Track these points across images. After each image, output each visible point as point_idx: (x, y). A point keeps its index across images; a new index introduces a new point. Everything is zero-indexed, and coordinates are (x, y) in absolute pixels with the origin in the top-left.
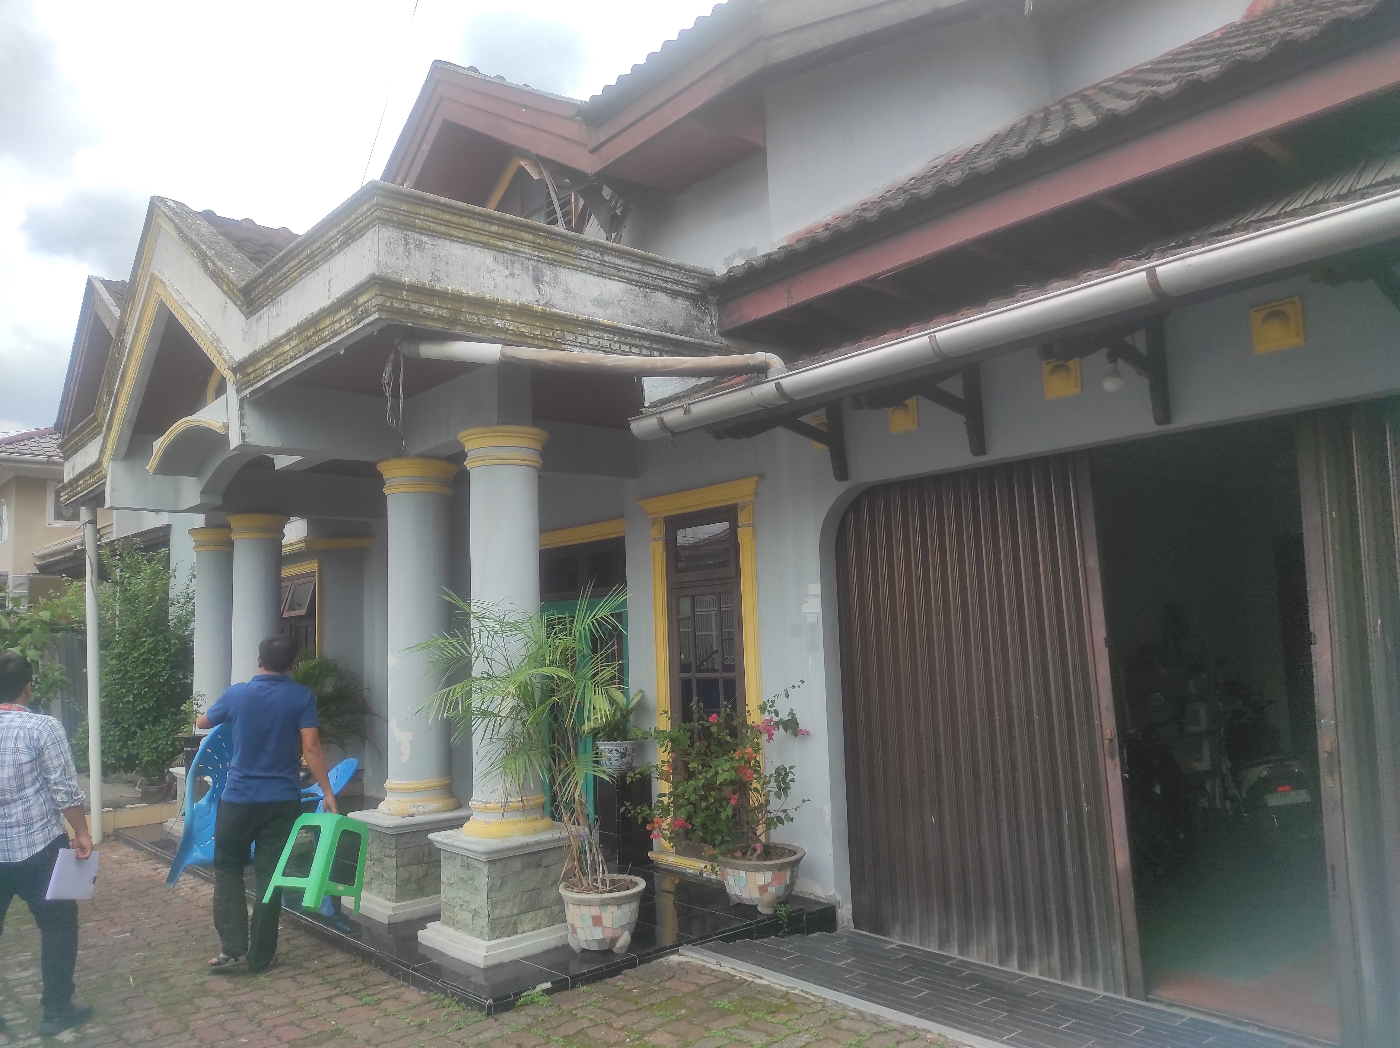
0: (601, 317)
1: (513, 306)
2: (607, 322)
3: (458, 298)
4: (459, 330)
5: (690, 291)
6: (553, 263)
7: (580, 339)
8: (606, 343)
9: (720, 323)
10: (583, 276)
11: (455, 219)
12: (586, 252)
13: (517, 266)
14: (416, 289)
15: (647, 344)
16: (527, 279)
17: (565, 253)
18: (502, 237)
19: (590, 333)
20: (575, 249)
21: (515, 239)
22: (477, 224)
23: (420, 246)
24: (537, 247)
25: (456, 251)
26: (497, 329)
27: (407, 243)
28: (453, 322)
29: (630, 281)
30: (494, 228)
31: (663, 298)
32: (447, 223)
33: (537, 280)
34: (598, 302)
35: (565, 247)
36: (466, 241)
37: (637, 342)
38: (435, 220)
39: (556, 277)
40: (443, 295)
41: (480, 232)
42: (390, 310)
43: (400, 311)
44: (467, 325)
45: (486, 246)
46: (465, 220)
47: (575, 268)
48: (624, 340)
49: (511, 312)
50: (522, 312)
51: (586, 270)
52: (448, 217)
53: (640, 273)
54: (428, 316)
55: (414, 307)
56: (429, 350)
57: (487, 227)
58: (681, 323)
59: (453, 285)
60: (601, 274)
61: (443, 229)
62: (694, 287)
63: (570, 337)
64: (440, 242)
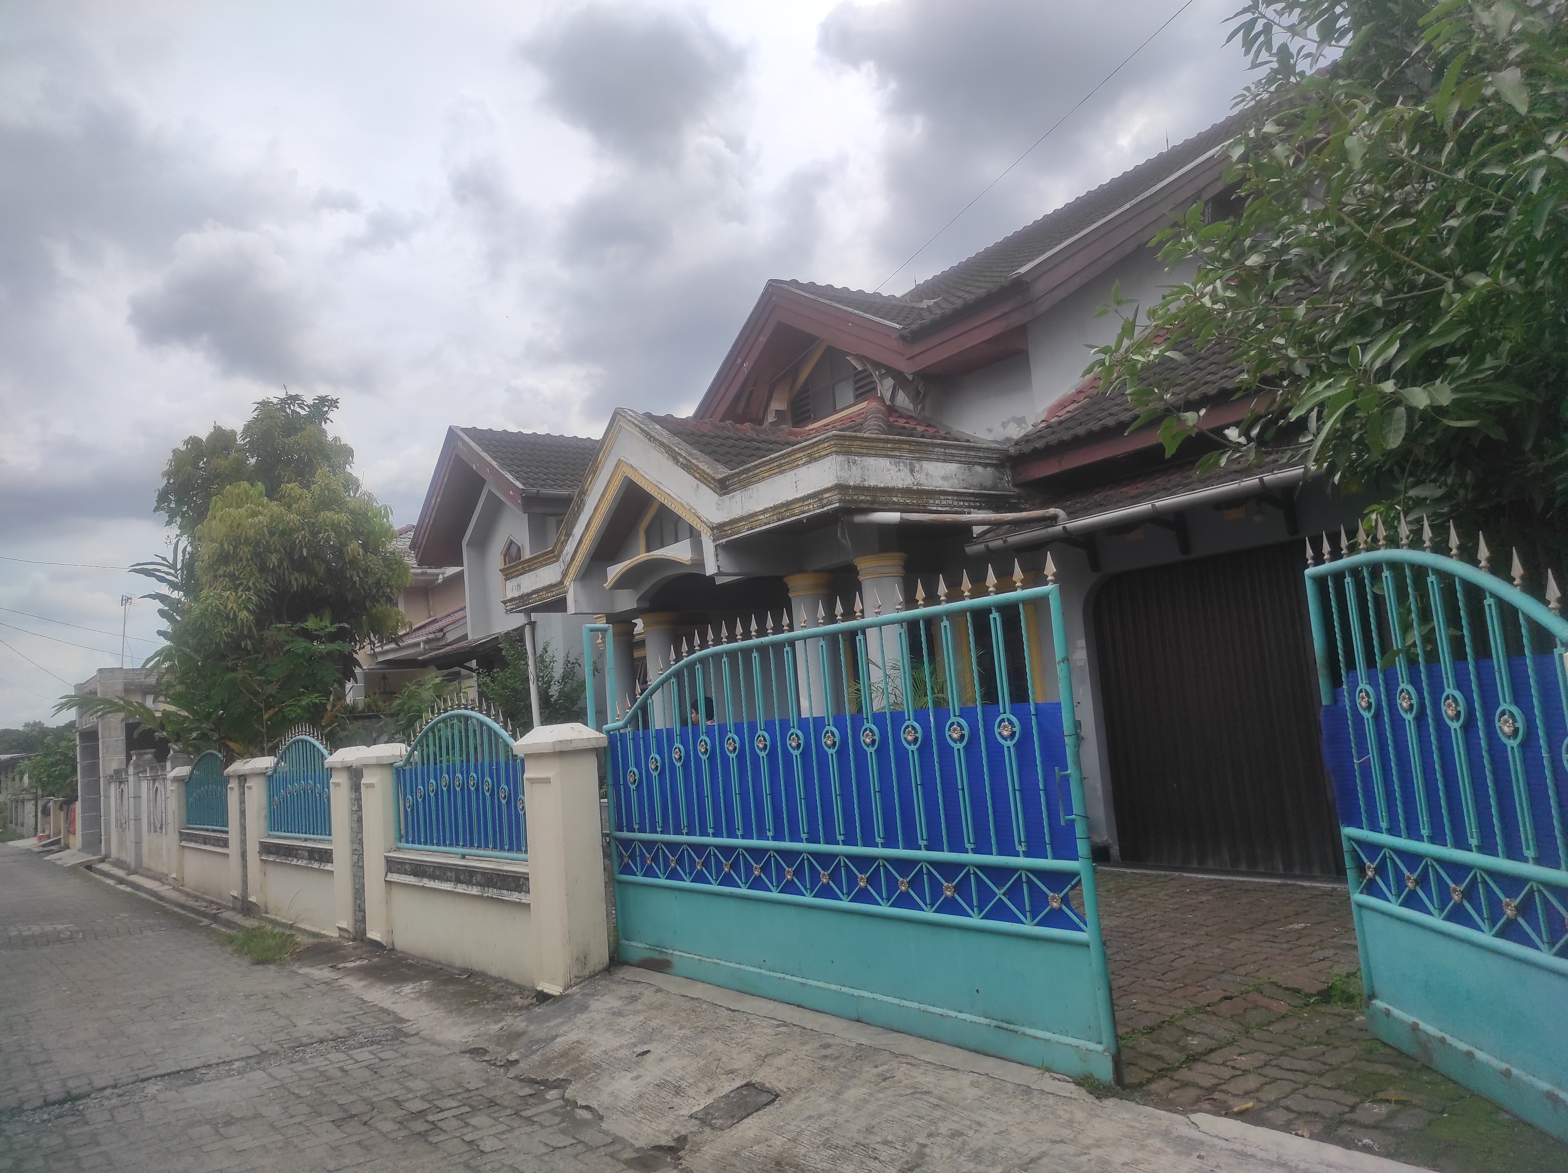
0: (946, 486)
1: (903, 489)
2: (951, 490)
3: (876, 489)
4: (876, 506)
5: (995, 462)
6: (919, 459)
7: (937, 502)
8: (950, 502)
9: (1013, 479)
10: (935, 464)
11: (870, 444)
12: (936, 450)
13: (901, 464)
14: (856, 488)
15: (972, 499)
16: (907, 471)
17: (925, 452)
18: (893, 449)
19: (942, 497)
20: (931, 449)
21: (899, 449)
22: (881, 445)
23: (855, 463)
24: (911, 451)
25: (872, 461)
26: (894, 503)
27: (849, 462)
28: (873, 502)
29: (960, 462)
30: (889, 445)
31: (979, 469)
32: (867, 448)
33: (912, 471)
34: (944, 478)
35: (925, 449)
36: (876, 455)
37: (967, 499)
38: (862, 447)
39: (921, 467)
40: (868, 489)
41: (883, 448)
42: (845, 501)
43: (849, 501)
44: (880, 503)
45: (886, 456)
46: (875, 444)
47: (930, 460)
48: (961, 498)
49: (901, 493)
50: (907, 491)
51: (937, 460)
52: (866, 444)
53: (966, 456)
54: (862, 501)
55: (855, 497)
56: (859, 519)
57: (886, 445)
58: (990, 482)
59: (872, 482)
60: (945, 461)
61: (865, 451)
62: (996, 459)
63: (932, 501)
64: (864, 458)
